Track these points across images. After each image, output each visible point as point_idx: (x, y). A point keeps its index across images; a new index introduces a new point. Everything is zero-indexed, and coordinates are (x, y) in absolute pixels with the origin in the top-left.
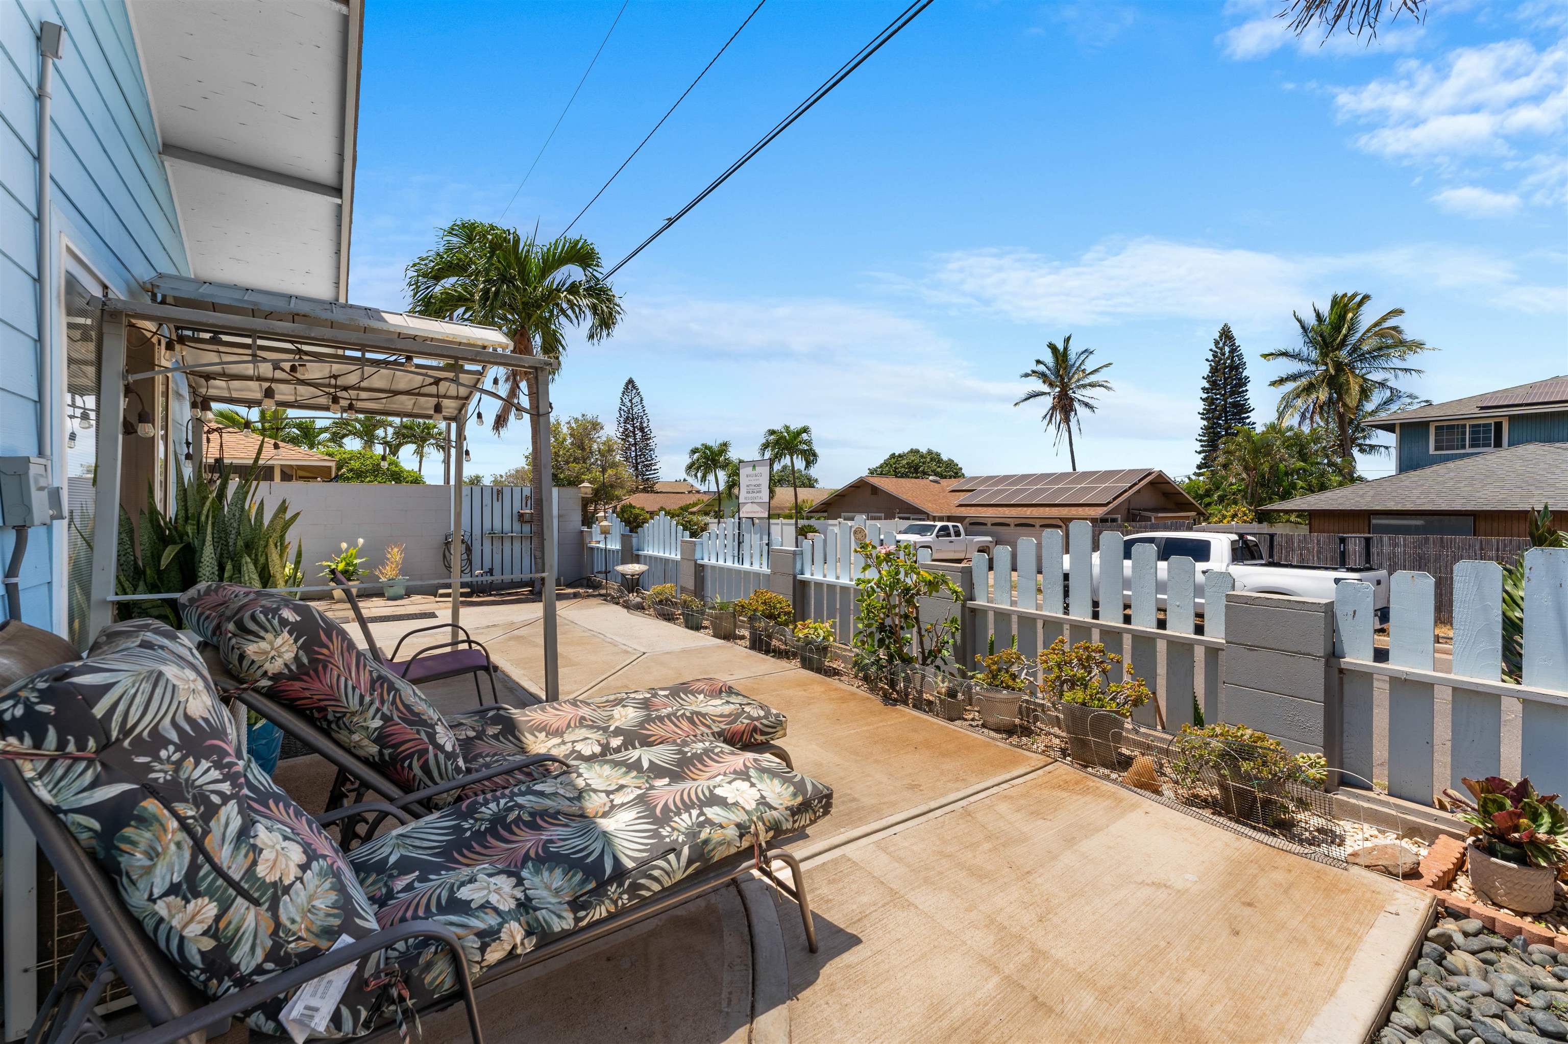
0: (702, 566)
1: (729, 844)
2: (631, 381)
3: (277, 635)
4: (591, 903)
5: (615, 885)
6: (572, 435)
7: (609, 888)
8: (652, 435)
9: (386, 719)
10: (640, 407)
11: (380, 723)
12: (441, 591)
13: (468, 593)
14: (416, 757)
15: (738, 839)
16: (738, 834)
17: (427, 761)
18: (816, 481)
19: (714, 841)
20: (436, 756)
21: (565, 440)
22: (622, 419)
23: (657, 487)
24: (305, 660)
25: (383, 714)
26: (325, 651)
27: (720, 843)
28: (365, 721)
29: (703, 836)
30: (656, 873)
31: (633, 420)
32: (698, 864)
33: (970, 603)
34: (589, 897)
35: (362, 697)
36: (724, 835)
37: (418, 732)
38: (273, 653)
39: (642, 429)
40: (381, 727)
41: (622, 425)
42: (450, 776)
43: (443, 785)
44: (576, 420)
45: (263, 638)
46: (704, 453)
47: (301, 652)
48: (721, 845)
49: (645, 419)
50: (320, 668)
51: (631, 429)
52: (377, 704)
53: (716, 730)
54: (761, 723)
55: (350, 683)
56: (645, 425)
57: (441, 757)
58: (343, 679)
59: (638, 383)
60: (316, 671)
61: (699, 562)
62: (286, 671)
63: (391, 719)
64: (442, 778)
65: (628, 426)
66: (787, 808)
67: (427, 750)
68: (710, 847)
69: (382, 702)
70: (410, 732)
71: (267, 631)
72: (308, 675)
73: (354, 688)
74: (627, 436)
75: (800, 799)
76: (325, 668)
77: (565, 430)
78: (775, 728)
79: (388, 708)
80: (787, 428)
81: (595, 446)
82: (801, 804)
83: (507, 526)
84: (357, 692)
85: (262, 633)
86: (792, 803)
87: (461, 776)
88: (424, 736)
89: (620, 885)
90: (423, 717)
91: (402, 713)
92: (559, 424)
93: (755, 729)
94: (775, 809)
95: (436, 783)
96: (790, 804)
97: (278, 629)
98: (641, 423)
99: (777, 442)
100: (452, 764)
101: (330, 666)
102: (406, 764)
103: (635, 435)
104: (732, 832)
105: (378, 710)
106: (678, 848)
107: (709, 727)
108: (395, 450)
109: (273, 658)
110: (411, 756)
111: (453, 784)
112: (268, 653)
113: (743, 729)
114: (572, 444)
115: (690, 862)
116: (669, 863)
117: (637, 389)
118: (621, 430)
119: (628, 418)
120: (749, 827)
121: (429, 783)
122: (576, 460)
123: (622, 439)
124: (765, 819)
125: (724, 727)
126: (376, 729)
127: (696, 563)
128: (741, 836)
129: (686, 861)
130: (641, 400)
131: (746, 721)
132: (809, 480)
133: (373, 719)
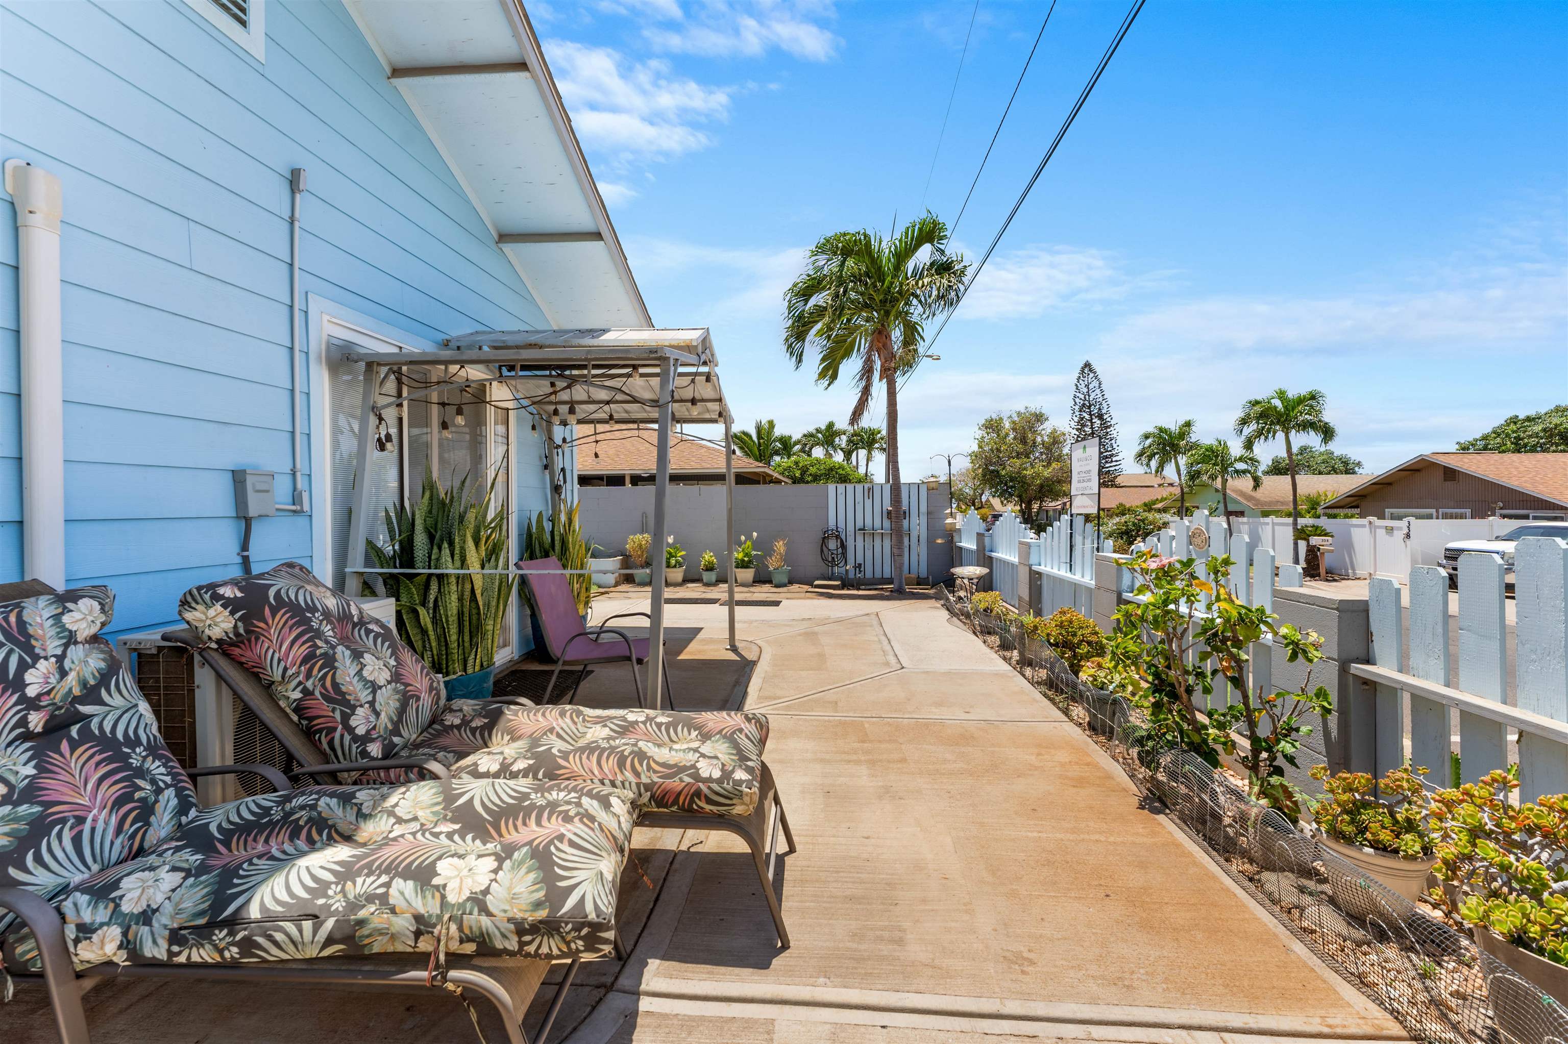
0: (1040, 574)
1: (393, 937)
2: (1087, 365)
3: (208, 607)
4: (187, 941)
5: (225, 932)
6: (1014, 429)
7: (217, 932)
8: (1113, 422)
9: (307, 692)
10: (1098, 391)
11: (299, 695)
12: (817, 583)
13: (838, 586)
14: (324, 733)
15: (412, 936)
16: (413, 929)
17: (333, 738)
18: (1359, 464)
19: (372, 926)
20: (342, 736)
21: (1007, 435)
22: (1077, 408)
23: (1119, 481)
24: (242, 631)
25: (305, 687)
26: (262, 625)
27: (381, 932)
28: (286, 691)
29: (362, 914)
30: (279, 936)
31: (1089, 407)
32: (342, 947)
33: (1358, 668)
34: (190, 934)
35: (285, 669)
36: (390, 923)
37: (333, 710)
38: (208, 622)
39: (1100, 417)
40: (300, 700)
41: (1077, 413)
42: (353, 758)
43: (345, 764)
44: (1019, 414)
45: (195, 609)
46: (1161, 437)
47: (240, 624)
48: (381, 934)
49: (1105, 405)
50: (253, 639)
51: (1087, 417)
52: (301, 678)
53: (645, 780)
54: (709, 788)
55: (277, 656)
56: (1104, 411)
57: (347, 738)
58: (271, 651)
59: (1095, 366)
60: (249, 641)
61: (1035, 568)
62: (225, 638)
63: (312, 693)
64: (345, 759)
65: (1085, 414)
66: (509, 920)
67: (335, 729)
68: (365, 931)
69: (308, 676)
70: (325, 708)
71: (197, 603)
72: (243, 642)
73: (279, 661)
74: (1083, 425)
75: (542, 914)
76: (257, 639)
77: (1007, 425)
78: (731, 799)
79: (313, 683)
80: (1281, 395)
81: (1039, 439)
82: (541, 922)
83: (878, 524)
84: (282, 664)
85: (194, 605)
86: (526, 915)
87: (365, 761)
88: (338, 716)
89: (231, 933)
90: (348, 697)
91: (326, 689)
92: (1001, 419)
93: (698, 794)
94: (489, 914)
95: (339, 762)
96: (519, 915)
97: (209, 602)
98: (1100, 409)
99: (1263, 416)
100: (357, 748)
101: (262, 638)
102: (317, 736)
103: (1092, 423)
104: (403, 924)
105: (300, 683)
106: (322, 918)
107: (637, 774)
108: (848, 454)
109: (210, 626)
110: (320, 731)
111: (354, 765)
112: (205, 621)
113: (680, 788)
114: (1015, 438)
115: (330, 941)
116: (300, 931)
117: (1095, 373)
118: (1076, 419)
119: (1084, 405)
120: (434, 926)
121: (335, 761)
122: (1018, 456)
123: (1077, 429)
124: (465, 923)
125: (656, 779)
126: (295, 700)
127: (1030, 569)
128: (418, 934)
129: (325, 936)
130: (1100, 384)
131: (688, 780)
132: (1346, 463)
133: (293, 690)
